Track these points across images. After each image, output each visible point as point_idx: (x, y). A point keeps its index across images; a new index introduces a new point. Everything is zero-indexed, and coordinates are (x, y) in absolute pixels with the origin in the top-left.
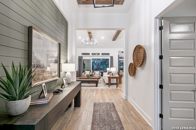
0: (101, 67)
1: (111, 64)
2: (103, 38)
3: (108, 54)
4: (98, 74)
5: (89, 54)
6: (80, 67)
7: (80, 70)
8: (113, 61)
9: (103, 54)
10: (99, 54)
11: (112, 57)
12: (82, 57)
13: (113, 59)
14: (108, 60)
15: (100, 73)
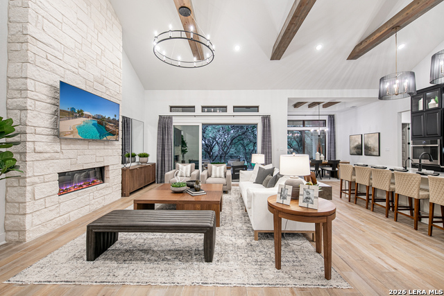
0: (232, 151)
1: (263, 141)
2: (237, 48)
3: (256, 108)
4: (223, 175)
5: (192, 108)
6: (163, 149)
7: (163, 160)
8: (270, 131)
9: (236, 108)
10: (224, 108)
11: (266, 120)
12: (170, 118)
13: (269, 126)
14: (255, 126)
15: (229, 173)
